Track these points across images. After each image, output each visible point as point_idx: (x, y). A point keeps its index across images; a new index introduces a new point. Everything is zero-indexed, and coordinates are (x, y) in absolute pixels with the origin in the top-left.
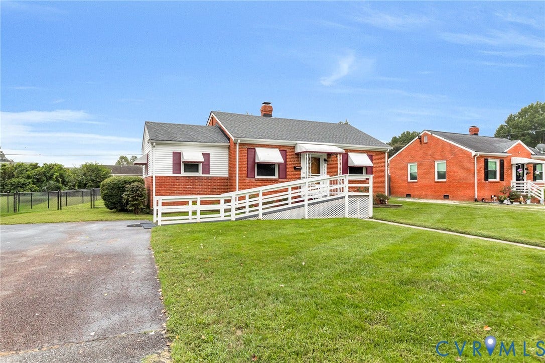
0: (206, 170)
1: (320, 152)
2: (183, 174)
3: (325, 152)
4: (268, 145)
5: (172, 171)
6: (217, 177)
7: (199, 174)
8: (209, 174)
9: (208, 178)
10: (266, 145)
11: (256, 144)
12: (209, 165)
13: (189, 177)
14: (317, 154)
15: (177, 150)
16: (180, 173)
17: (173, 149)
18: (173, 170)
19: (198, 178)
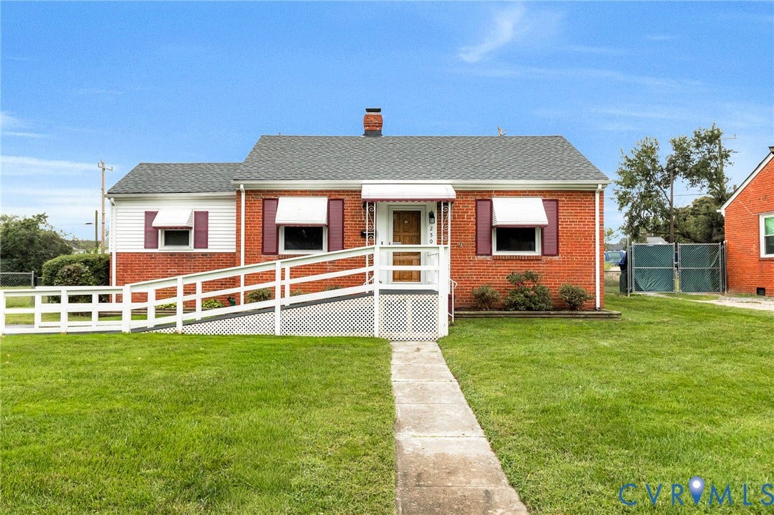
0: (202, 241)
1: (419, 200)
2: (162, 248)
3: (432, 200)
4: (305, 191)
5: (143, 243)
6: (221, 254)
7: (190, 248)
8: (207, 248)
9: (204, 254)
10: (301, 191)
11: (281, 191)
12: (207, 231)
13: (172, 254)
14: (413, 203)
15: (151, 207)
16: (157, 248)
17: (145, 207)
18: (145, 242)
19: (188, 255)
